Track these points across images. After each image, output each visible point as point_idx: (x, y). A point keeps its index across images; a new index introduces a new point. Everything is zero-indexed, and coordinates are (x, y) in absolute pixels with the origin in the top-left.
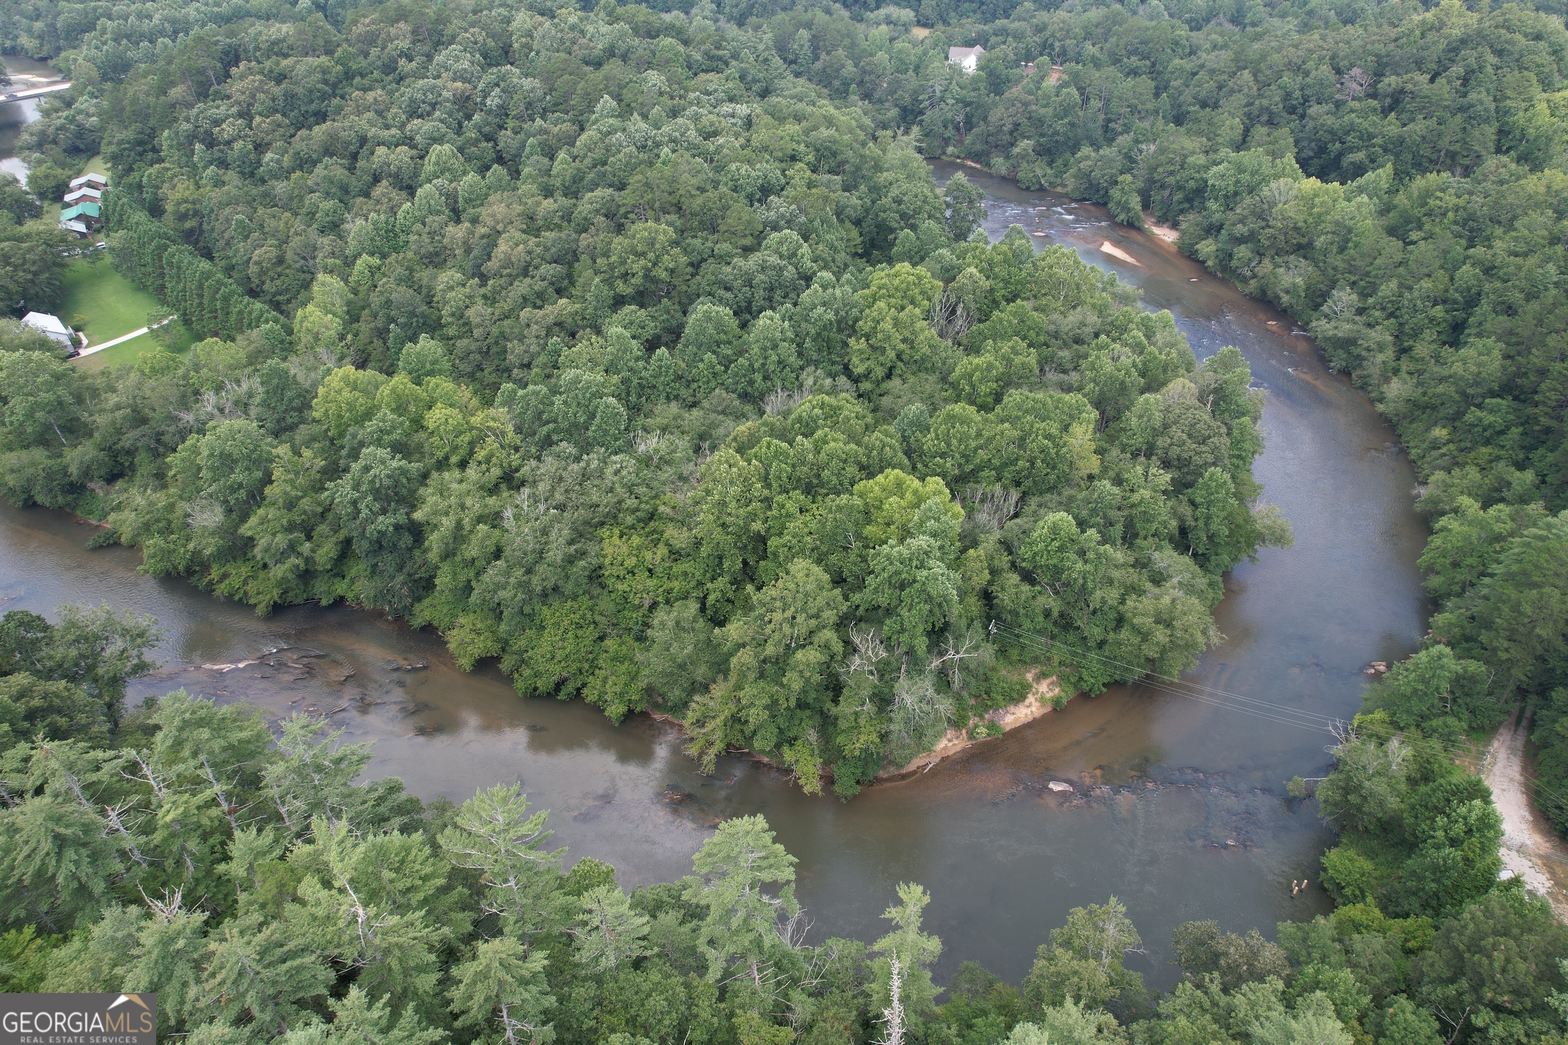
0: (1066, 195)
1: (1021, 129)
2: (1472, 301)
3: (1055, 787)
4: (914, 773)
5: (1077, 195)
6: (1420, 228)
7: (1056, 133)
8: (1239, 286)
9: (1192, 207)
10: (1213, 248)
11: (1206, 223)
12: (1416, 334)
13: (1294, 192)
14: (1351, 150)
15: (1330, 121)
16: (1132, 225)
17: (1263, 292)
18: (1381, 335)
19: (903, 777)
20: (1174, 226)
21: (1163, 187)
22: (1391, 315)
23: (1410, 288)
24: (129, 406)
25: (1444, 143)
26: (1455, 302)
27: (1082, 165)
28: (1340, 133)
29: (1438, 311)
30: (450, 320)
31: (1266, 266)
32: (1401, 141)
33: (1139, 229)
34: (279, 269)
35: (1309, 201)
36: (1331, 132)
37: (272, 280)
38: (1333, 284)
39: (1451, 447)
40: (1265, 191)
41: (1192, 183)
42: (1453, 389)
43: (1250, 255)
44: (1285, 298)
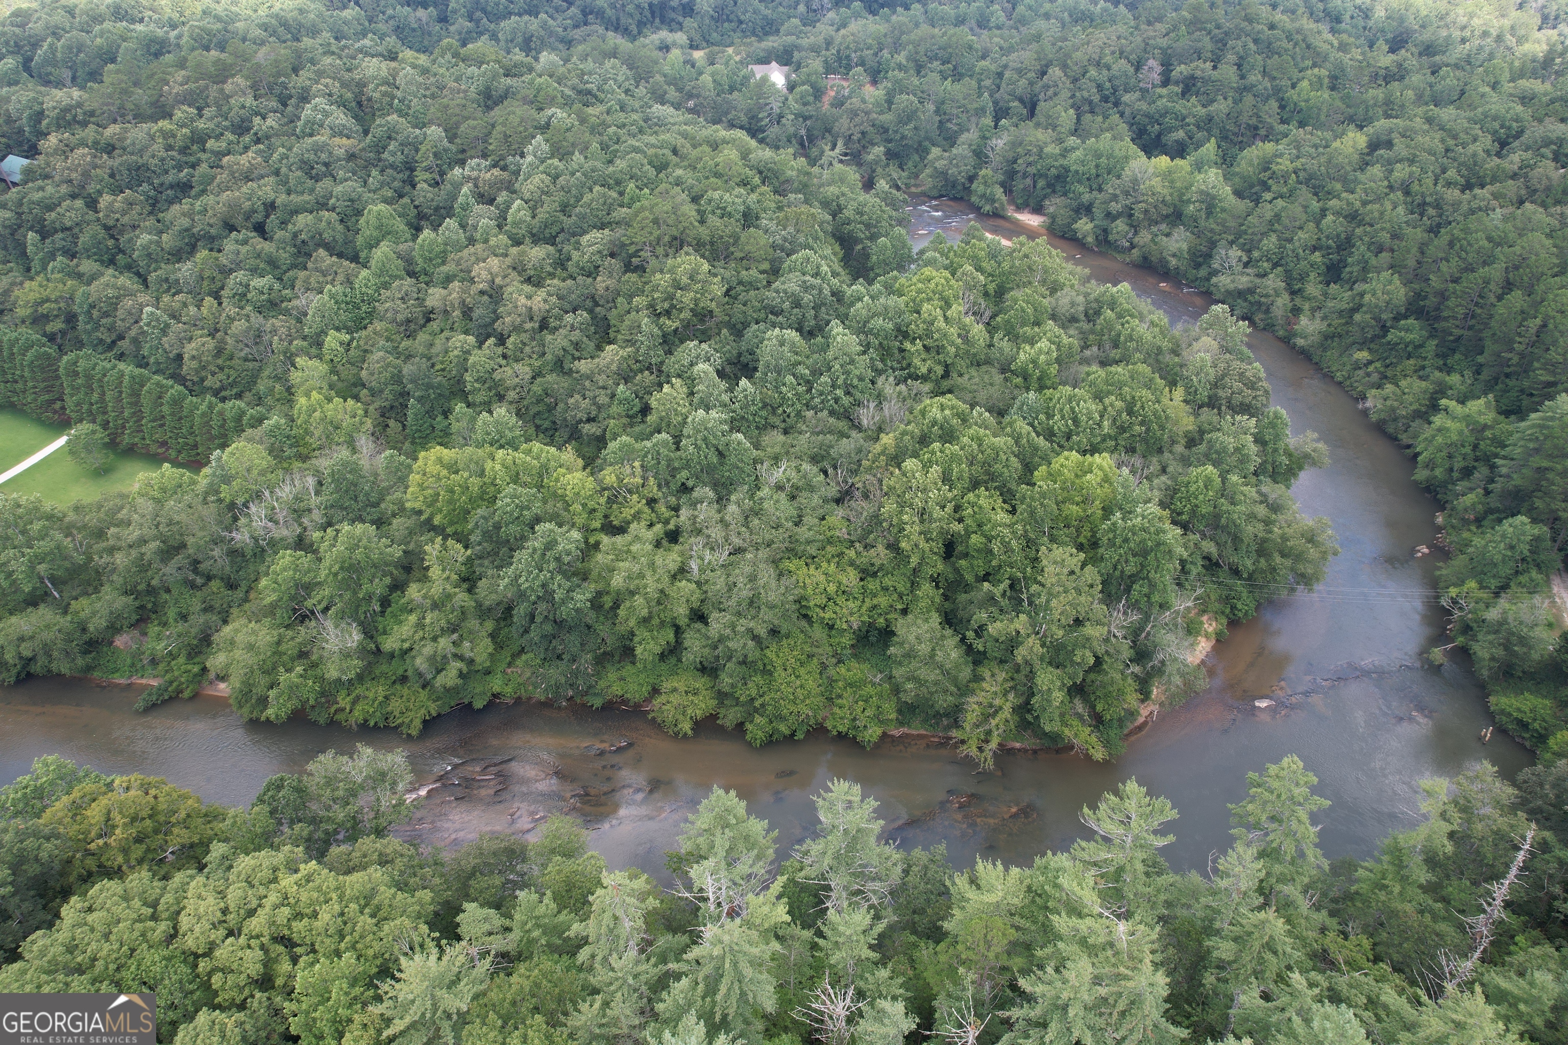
0: (924, 194)
1: (868, 138)
2: (1345, 244)
3: (1263, 704)
4: (1145, 723)
5: (935, 193)
6: (1268, 189)
7: (903, 137)
8: (1119, 257)
9: (1054, 192)
10: (1090, 226)
11: (1075, 204)
12: (1303, 278)
13: (1151, 170)
14: (1170, 130)
15: (1143, 106)
16: (997, 215)
17: (1145, 258)
18: (1274, 282)
19: (1140, 728)
20: (1038, 210)
21: (1025, 176)
22: (1275, 265)
23: (1290, 240)
24: (155, 538)
25: (1244, 119)
26: (1329, 247)
27: (937, 164)
28: (1157, 116)
29: (1317, 257)
30: (477, 385)
31: (1144, 237)
32: (1210, 119)
33: (1003, 218)
34: (220, 362)
35: (1167, 175)
36: (1147, 115)
37: (213, 374)
38: (1213, 244)
39: (1378, 364)
40: (1127, 172)
41: (1053, 171)
42: (1368, 316)
43: (1127, 228)
44: (1173, 262)
